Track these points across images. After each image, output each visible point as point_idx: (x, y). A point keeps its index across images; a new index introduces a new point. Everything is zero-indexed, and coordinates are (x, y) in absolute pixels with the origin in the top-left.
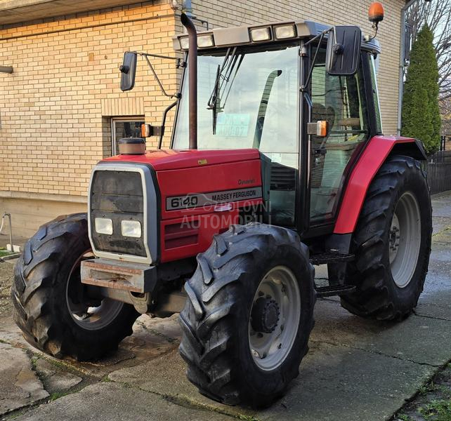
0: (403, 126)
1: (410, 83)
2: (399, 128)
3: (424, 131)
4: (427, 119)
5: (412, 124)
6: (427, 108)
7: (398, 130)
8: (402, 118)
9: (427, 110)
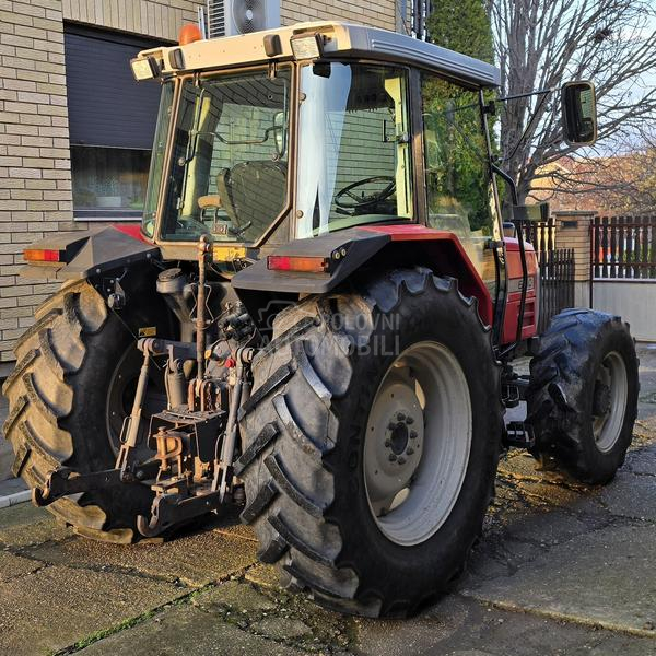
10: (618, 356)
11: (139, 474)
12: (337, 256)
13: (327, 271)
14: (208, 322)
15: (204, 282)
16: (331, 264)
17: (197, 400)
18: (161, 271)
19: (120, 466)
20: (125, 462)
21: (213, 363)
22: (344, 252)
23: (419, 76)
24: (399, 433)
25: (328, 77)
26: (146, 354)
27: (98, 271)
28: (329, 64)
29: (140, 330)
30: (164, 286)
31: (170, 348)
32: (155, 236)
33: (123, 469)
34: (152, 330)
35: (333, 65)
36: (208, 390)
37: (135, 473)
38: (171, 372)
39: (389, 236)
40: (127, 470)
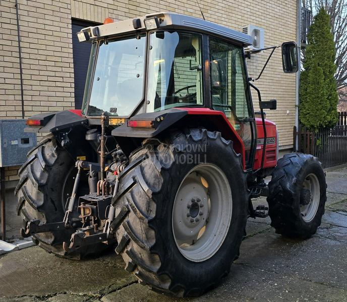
0: (300, 102)
1: (308, 63)
2: (297, 104)
3: (320, 107)
4: (323, 95)
5: (308, 100)
6: (322, 85)
7: (296, 106)
8: (300, 95)
9: (323, 87)
10: (315, 176)
11: (74, 224)
12: (158, 120)
13: (153, 127)
14: (106, 153)
15: (104, 134)
16: (155, 124)
17: (101, 191)
18: (88, 130)
19: (65, 221)
20: (67, 219)
21: (110, 173)
22: (162, 118)
23: (208, 38)
24: (194, 207)
25: (163, 39)
26: (79, 168)
27: (57, 129)
28: (163, 32)
29: (77, 158)
30: (89, 137)
31: (90, 165)
32: (86, 114)
33: (66, 222)
34: (84, 158)
35: (165, 33)
36: (105, 185)
37: (72, 224)
38: (91, 177)
39: (187, 112)
40: (68, 223)
